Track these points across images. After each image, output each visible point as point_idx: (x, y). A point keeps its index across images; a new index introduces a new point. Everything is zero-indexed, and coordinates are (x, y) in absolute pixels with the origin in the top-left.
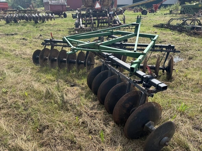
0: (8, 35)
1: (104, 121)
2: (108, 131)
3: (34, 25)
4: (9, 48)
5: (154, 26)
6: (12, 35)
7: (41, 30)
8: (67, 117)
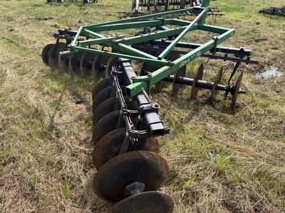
0: (40, 19)
1: (85, 166)
2: (84, 181)
3: (81, 6)
4: (30, 38)
5: (260, 12)
6: (46, 19)
7: (85, 14)
8: (45, 148)
